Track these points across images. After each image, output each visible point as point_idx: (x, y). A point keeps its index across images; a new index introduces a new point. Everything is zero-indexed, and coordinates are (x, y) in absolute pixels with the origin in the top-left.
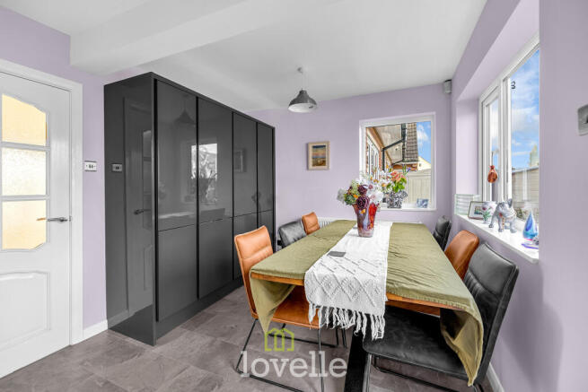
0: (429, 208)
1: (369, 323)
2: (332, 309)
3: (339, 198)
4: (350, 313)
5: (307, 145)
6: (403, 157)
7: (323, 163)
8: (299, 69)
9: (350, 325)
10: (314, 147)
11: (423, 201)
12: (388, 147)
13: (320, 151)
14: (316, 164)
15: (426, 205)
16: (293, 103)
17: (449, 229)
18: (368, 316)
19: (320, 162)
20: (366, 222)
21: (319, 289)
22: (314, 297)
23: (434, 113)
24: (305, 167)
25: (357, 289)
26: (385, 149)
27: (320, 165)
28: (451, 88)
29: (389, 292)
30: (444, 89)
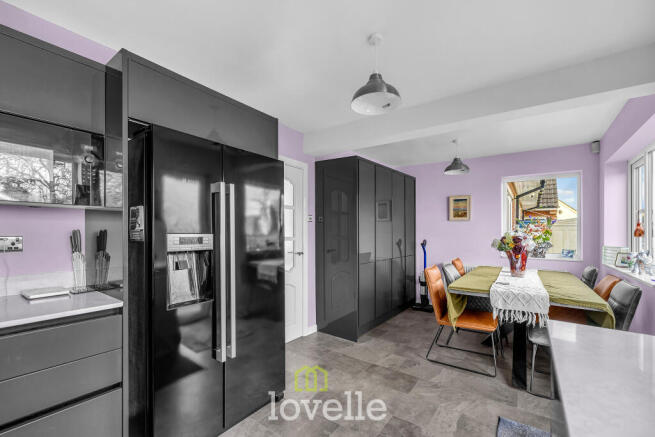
0: (574, 259)
1: (537, 318)
2: (510, 311)
3: (493, 245)
4: (524, 314)
5: (448, 199)
6: (538, 203)
7: (464, 215)
8: (454, 141)
9: (524, 320)
10: (455, 200)
11: (569, 252)
12: (523, 195)
13: (461, 204)
14: (457, 215)
15: (571, 256)
16: (448, 169)
17: (596, 276)
18: (537, 314)
19: (461, 214)
20: (518, 265)
21: (501, 299)
22: (497, 304)
23: (581, 171)
24: (446, 218)
25: (529, 299)
26: (518, 197)
27: (461, 216)
28: (599, 148)
29: (551, 300)
30: (591, 150)
